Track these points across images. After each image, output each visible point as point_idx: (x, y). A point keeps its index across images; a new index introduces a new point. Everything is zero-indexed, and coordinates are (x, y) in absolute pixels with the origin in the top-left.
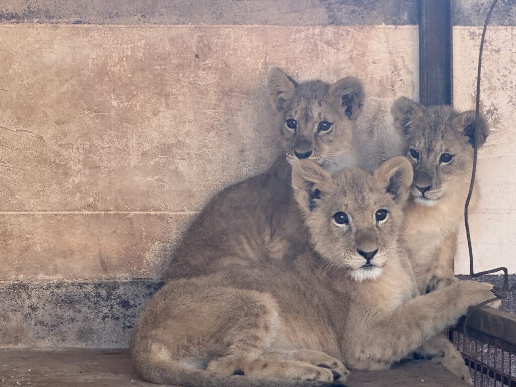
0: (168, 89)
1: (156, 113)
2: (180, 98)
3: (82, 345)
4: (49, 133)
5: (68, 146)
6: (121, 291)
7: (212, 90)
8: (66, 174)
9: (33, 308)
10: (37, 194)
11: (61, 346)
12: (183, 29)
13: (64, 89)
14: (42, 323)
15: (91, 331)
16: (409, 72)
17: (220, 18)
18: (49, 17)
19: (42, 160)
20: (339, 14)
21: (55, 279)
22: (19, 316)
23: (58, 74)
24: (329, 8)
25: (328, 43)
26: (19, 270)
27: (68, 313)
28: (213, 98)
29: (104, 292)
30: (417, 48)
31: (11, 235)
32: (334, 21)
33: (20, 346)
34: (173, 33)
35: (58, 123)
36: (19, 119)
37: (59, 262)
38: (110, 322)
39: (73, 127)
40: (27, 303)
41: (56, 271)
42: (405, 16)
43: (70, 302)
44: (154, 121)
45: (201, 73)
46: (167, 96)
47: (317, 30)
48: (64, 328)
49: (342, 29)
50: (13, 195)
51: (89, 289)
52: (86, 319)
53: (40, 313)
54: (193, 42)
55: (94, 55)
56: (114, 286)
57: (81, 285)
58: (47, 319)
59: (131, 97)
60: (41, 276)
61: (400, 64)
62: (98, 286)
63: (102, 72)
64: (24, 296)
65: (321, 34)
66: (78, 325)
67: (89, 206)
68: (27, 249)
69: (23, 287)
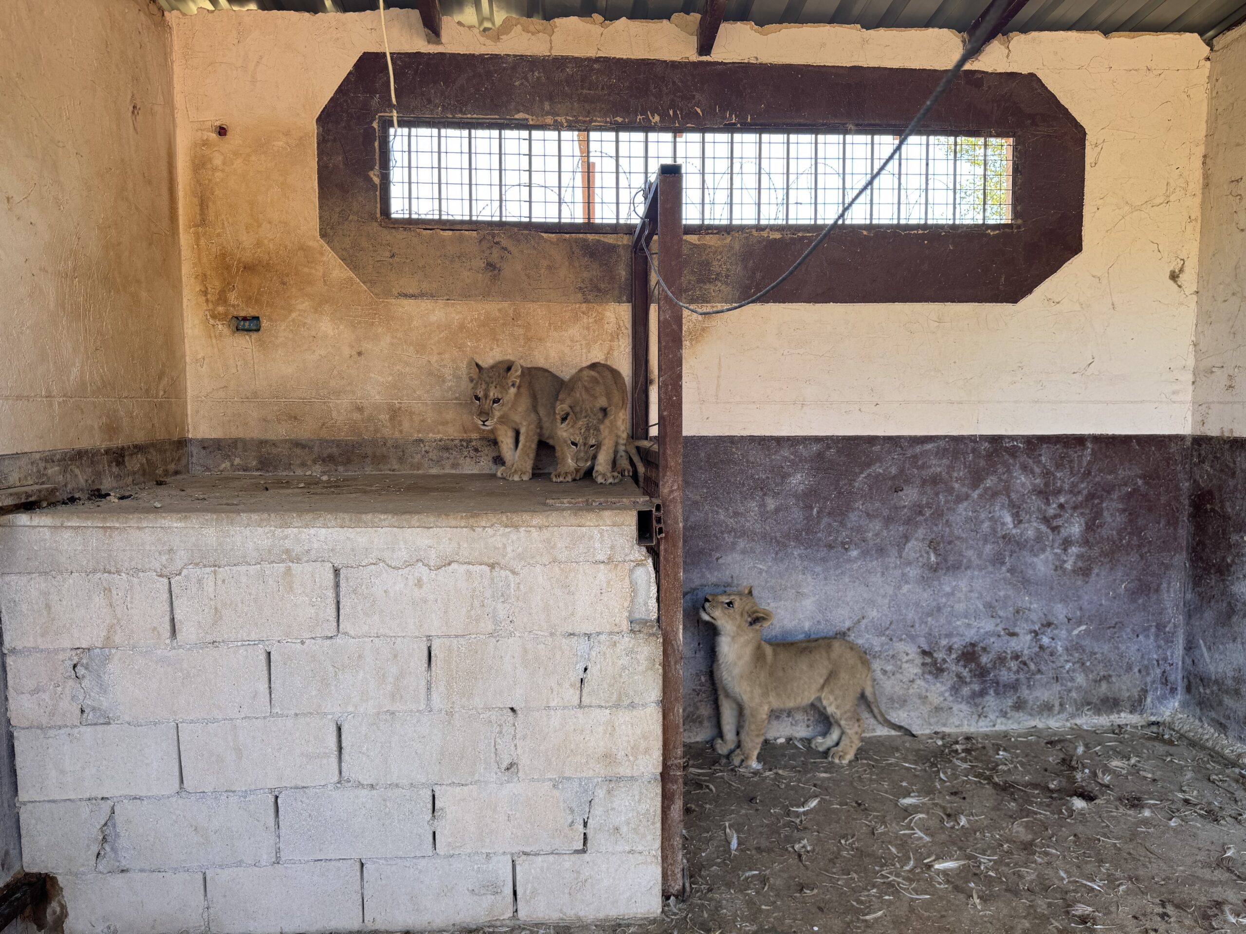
0: (498, 337)
1: (492, 349)
2: (505, 342)
3: (454, 472)
4: (434, 359)
5: (445, 366)
6: (474, 443)
7: (521, 337)
8: (444, 381)
9: (427, 452)
10: (428, 392)
11: (442, 472)
12: (506, 305)
13: (441, 336)
14: (432, 460)
15: (458, 464)
16: (627, 328)
17: (525, 298)
18: (432, 296)
19: (430, 373)
20: (589, 297)
21: (438, 437)
22: (419, 456)
23: (438, 328)
24: (584, 294)
25: (583, 313)
26: (419, 432)
27: (446, 455)
28: (522, 342)
29: (465, 444)
30: (631, 316)
31: (414, 413)
32: (586, 301)
33: (420, 472)
34: (500, 306)
35: (439, 354)
36: (418, 352)
37: (440, 427)
38: (468, 460)
39: (447, 356)
40: (424, 449)
41: (439, 433)
42: (624, 298)
43: (446, 449)
44: (491, 354)
45: (515, 328)
46: (497, 340)
47: (577, 306)
48: (443, 463)
49: (591, 305)
50: (415, 392)
51: (457, 442)
52: (455, 458)
53: (431, 454)
54: (511, 311)
55: (457, 317)
56: (470, 441)
57: (452, 440)
58: (435, 458)
59: (478, 341)
60: (431, 435)
61: (622, 324)
62: (461, 440)
63: (462, 327)
64: (422, 445)
65: (579, 308)
66: (451, 461)
67: (456, 399)
68: (423, 420)
69: (421, 441)
